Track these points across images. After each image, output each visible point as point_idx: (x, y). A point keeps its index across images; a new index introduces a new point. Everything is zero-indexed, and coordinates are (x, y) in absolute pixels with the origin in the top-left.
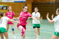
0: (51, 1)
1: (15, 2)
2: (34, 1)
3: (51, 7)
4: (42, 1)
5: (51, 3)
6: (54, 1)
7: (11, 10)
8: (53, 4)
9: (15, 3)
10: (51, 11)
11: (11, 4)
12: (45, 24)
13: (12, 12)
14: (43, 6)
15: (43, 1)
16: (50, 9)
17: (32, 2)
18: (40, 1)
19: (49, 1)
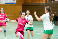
0: (41, 3)
1: (5, 3)
2: (24, 3)
3: (41, 8)
4: (32, 3)
5: (41, 4)
6: (44, 2)
7: (3, 12)
8: (44, 5)
9: (6, 5)
10: (41, 12)
11: (2, 5)
12: (36, 25)
13: (4, 14)
14: (33, 8)
15: (34, 3)
16: (40, 10)
17: (23, 4)
18: (30, 3)
19: (39, 2)
